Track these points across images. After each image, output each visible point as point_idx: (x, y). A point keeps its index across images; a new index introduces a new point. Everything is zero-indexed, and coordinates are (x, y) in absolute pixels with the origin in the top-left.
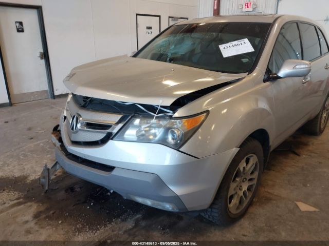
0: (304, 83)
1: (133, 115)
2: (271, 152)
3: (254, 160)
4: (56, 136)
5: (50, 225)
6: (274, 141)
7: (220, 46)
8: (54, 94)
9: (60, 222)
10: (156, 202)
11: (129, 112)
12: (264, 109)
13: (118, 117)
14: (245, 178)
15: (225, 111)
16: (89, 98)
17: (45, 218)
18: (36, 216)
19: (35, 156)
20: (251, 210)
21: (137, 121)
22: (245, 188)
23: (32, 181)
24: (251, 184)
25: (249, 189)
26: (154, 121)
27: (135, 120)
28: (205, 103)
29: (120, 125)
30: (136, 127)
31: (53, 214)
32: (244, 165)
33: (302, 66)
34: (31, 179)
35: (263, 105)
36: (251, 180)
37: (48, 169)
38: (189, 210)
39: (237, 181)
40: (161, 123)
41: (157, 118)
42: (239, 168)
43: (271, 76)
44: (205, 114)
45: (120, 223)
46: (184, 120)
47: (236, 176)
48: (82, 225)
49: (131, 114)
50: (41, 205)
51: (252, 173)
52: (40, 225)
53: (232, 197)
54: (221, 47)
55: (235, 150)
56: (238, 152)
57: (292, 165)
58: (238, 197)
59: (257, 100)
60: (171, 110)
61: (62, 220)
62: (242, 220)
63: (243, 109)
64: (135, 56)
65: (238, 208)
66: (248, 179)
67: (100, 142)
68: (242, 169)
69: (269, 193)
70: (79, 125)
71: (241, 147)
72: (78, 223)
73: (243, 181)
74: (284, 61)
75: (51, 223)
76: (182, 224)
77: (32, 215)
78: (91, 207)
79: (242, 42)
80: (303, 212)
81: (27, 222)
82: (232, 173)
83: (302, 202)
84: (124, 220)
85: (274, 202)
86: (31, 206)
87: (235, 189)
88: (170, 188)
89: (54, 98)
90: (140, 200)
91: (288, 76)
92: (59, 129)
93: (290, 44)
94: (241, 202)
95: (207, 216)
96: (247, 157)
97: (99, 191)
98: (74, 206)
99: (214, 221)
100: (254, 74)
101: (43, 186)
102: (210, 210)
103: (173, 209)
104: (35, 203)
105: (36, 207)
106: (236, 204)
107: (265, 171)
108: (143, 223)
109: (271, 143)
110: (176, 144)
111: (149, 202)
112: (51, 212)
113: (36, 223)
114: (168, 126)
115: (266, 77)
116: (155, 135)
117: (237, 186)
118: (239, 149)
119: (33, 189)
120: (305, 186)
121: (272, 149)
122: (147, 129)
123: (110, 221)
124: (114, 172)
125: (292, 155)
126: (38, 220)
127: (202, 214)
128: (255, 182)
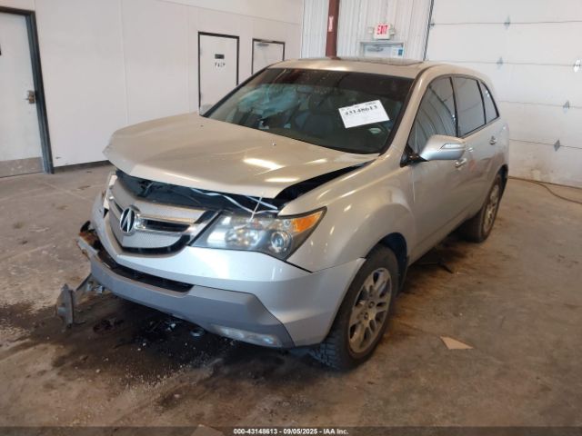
0: (457, 167)
1: (220, 211)
2: (410, 267)
3: (384, 276)
4: (88, 239)
5: (83, 375)
6: (414, 251)
7: (340, 110)
8: (52, 165)
9: (98, 371)
10: (251, 334)
11: (215, 206)
12: (400, 206)
13: (199, 213)
14: (372, 302)
15: (349, 208)
16: (150, 181)
17: (73, 366)
18: (58, 363)
19: (37, 271)
20: (381, 349)
21: (227, 220)
22: (372, 316)
23: (39, 311)
24: (381, 310)
25: (378, 318)
26: (251, 220)
27: (223, 218)
28: (320, 196)
29: (203, 225)
30: (224, 227)
31: (85, 359)
32: (372, 282)
33: (453, 145)
34: (38, 309)
35: (399, 199)
36: (380, 305)
37: (71, 292)
38: (297, 345)
39: (361, 305)
40: (261, 222)
41: (256, 216)
42: (364, 288)
43: (411, 158)
44: (321, 212)
45: (191, 371)
46: (293, 220)
47: (361, 298)
48: (133, 374)
49: (217, 209)
50: (62, 347)
51: (382, 295)
52: (66, 376)
53: (354, 329)
54: (343, 111)
55: (360, 262)
56: (364, 265)
57: (441, 287)
58: (362, 329)
59: (390, 193)
60: (274, 204)
61: (99, 368)
62: (368, 363)
63: (372, 205)
64: (207, 115)
65: (361, 346)
66: (376, 303)
67: (169, 249)
68: (368, 289)
69: (406, 325)
70: (136, 224)
71: (368, 257)
72: (126, 373)
73: (370, 307)
74: (427, 139)
75: (83, 373)
76: (282, 369)
77: (50, 361)
78: (143, 348)
79: (372, 106)
80: (451, 350)
81: (43, 372)
82: (355, 293)
83: (451, 337)
84: (197, 367)
85: (414, 338)
86: (46, 349)
87: (358, 317)
88: (273, 313)
89: (53, 173)
90: (227, 332)
91: (435, 158)
92: (91, 227)
93: (442, 102)
94: (366, 336)
95: (320, 356)
96: (376, 271)
97: (153, 325)
98: (116, 347)
99: (328, 364)
100: (387, 155)
101: (63, 318)
102: (323, 346)
103: (275, 343)
104: (52, 344)
105: (54, 351)
106: (359, 338)
107: (402, 294)
108: (226, 370)
109: (409, 253)
110: (282, 252)
111: (240, 335)
112: (81, 357)
113: (59, 374)
114: (271, 228)
115: (405, 158)
116: (251, 240)
117: (362, 313)
118: (364, 260)
119: (43, 324)
120: (456, 315)
121: (410, 263)
122: (241, 231)
123: (176, 369)
124: (192, 293)
125: (441, 272)
126: (62, 370)
127: (312, 354)
128: (386, 308)
